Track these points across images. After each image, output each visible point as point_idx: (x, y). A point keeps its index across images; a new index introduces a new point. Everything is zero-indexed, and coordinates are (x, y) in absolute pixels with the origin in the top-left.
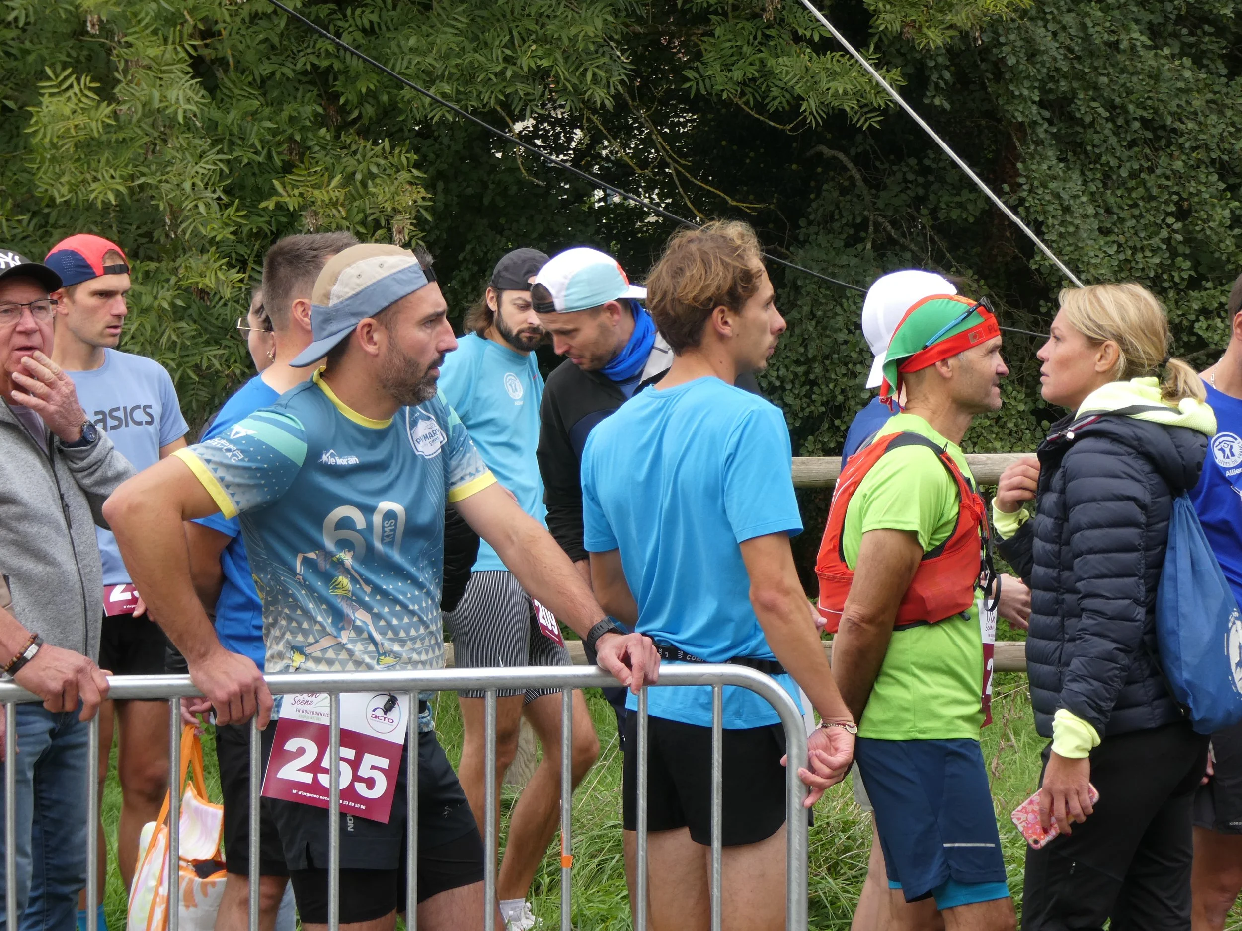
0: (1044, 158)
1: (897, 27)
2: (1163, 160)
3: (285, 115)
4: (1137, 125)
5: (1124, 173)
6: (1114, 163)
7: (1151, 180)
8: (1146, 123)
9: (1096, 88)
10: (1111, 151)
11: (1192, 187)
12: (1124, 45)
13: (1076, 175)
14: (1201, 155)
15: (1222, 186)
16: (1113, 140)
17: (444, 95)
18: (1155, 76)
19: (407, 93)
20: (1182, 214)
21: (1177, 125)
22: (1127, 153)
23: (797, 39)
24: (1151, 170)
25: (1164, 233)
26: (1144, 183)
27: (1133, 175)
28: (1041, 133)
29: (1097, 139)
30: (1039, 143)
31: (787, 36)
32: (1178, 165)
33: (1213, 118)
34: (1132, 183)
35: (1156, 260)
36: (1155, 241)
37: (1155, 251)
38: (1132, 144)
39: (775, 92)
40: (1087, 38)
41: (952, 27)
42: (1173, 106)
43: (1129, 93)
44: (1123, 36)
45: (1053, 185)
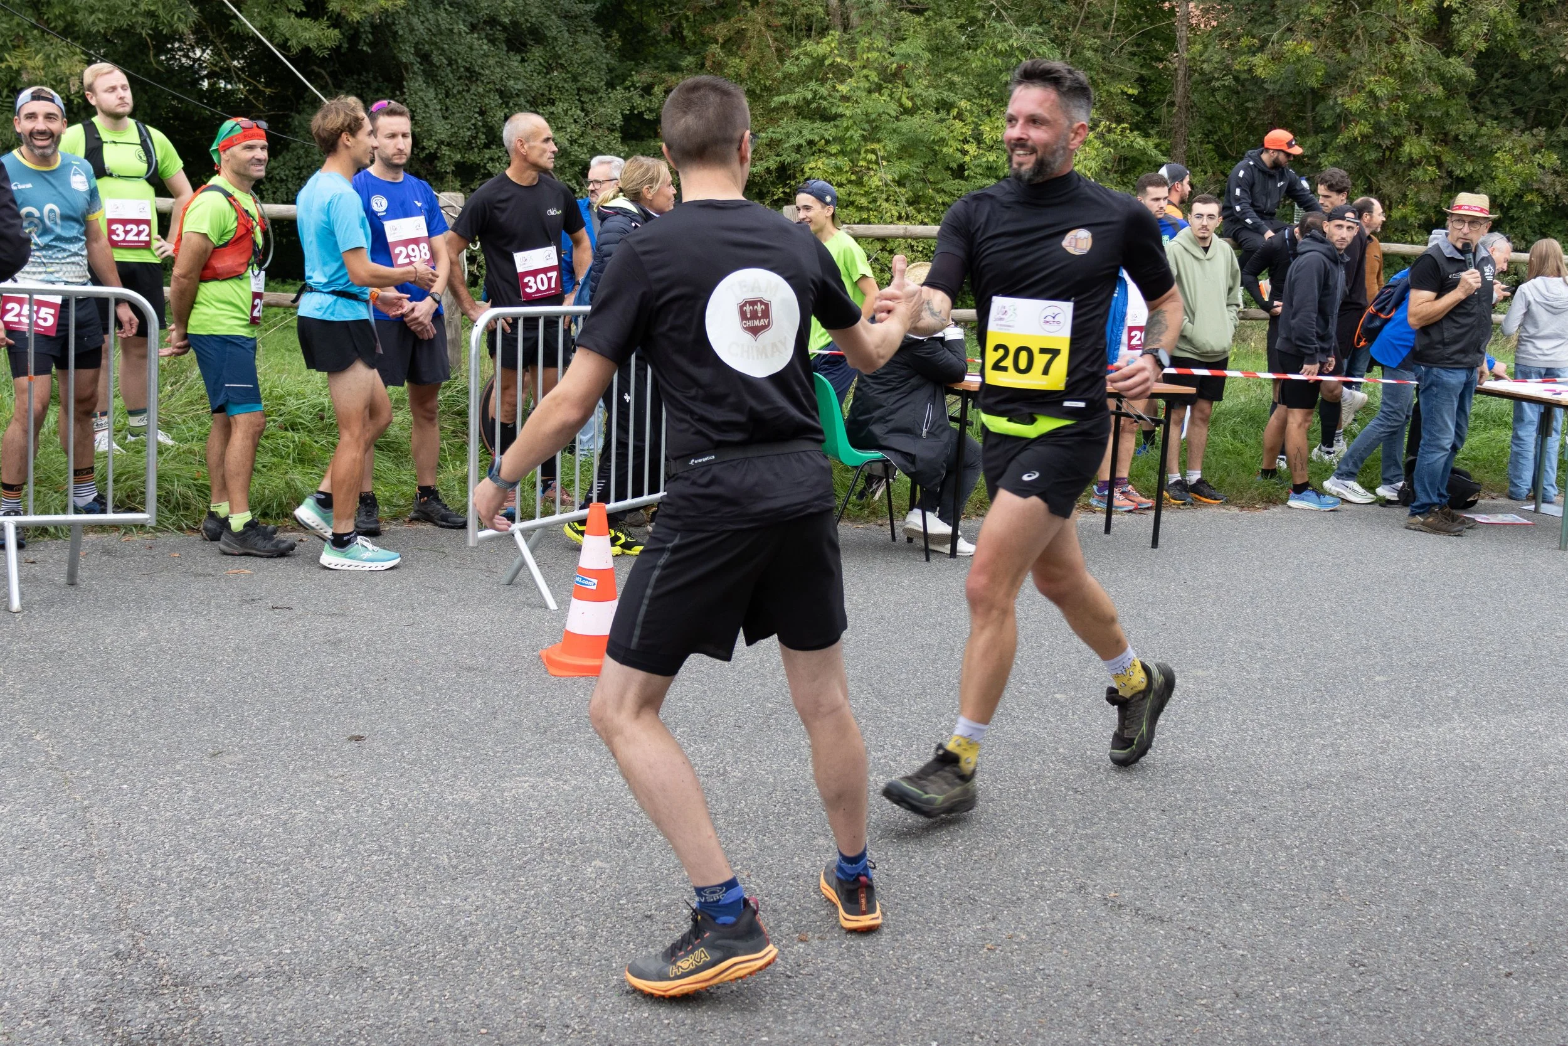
0: (417, 80)
1: (338, 9)
2: (473, 88)
3: (14, 22)
4: (462, 69)
5: (455, 91)
6: (450, 86)
7: (467, 96)
8: (467, 69)
9: (443, 50)
10: (450, 81)
11: (487, 101)
12: (455, 31)
13: (432, 90)
14: (491, 86)
15: (500, 101)
16: (451, 76)
17: (99, 19)
18: (471, 48)
19: (79, 16)
20: (482, 113)
21: (481, 71)
22: (456, 82)
23: (290, 11)
24: (468, 91)
25: (473, 121)
26: (463, 97)
27: (459, 92)
28: (416, 68)
29: (443, 74)
30: (414, 73)
31: (284, 8)
32: (481, 90)
33: (498, 70)
34: (459, 96)
35: (469, 133)
36: (469, 125)
37: (469, 129)
38: (460, 78)
39: (277, 35)
40: (438, 26)
41: (365, 12)
42: (479, 62)
43: (459, 54)
44: (455, 26)
45: (420, 94)
